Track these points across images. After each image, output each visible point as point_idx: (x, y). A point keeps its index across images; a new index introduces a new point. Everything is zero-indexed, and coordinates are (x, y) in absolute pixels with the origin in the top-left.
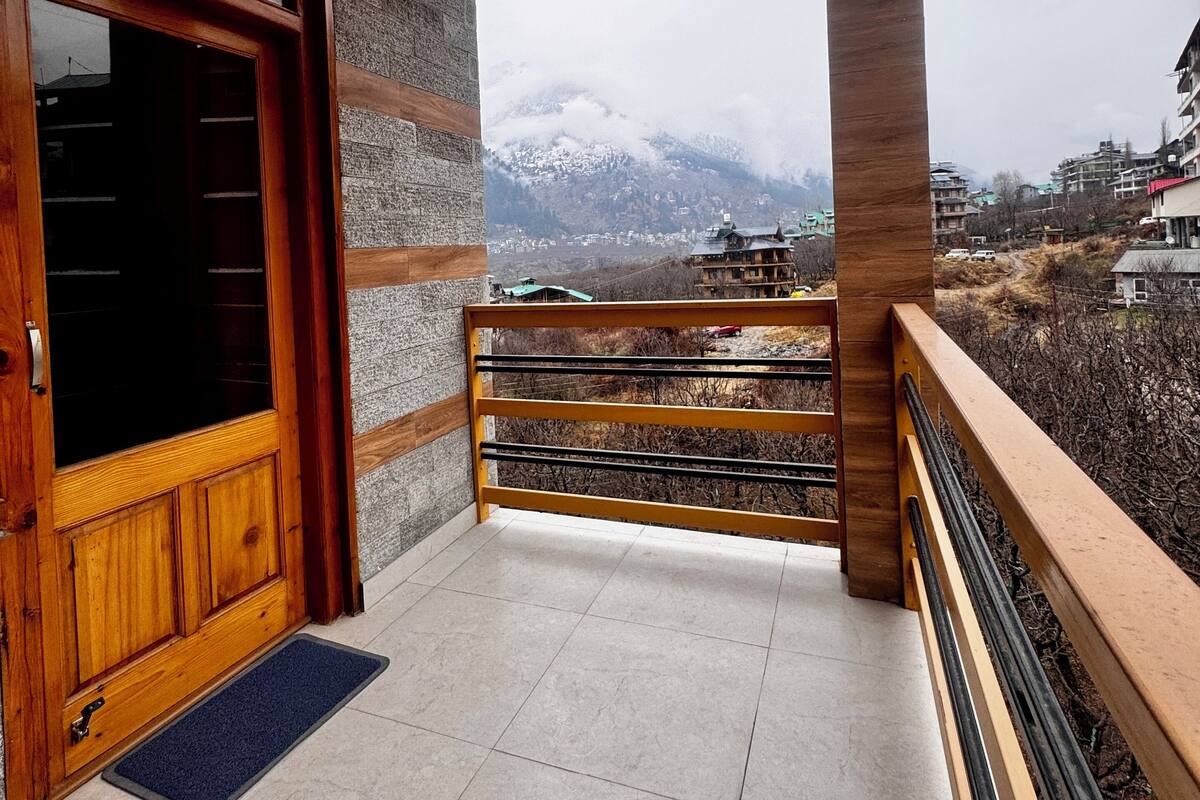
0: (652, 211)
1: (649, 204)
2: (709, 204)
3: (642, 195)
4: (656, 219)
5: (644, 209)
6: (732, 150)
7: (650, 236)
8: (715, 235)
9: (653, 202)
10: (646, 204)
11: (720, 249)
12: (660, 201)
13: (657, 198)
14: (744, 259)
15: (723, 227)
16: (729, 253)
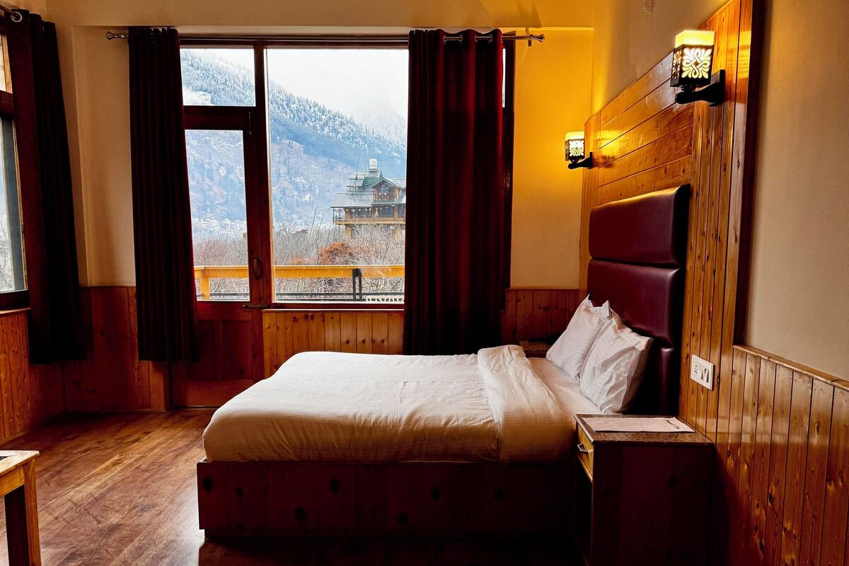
0: (215, 189)
1: (212, 180)
2: (290, 186)
3: (202, 165)
4: (222, 201)
5: (206, 187)
6: (320, 120)
7: (215, 223)
8: (360, 184)
9: (217, 178)
10: (206, 179)
11: (368, 200)
12: (226, 177)
13: (223, 171)
14: (396, 214)
15: (368, 175)
16: (378, 206)
